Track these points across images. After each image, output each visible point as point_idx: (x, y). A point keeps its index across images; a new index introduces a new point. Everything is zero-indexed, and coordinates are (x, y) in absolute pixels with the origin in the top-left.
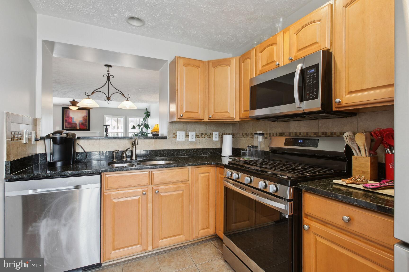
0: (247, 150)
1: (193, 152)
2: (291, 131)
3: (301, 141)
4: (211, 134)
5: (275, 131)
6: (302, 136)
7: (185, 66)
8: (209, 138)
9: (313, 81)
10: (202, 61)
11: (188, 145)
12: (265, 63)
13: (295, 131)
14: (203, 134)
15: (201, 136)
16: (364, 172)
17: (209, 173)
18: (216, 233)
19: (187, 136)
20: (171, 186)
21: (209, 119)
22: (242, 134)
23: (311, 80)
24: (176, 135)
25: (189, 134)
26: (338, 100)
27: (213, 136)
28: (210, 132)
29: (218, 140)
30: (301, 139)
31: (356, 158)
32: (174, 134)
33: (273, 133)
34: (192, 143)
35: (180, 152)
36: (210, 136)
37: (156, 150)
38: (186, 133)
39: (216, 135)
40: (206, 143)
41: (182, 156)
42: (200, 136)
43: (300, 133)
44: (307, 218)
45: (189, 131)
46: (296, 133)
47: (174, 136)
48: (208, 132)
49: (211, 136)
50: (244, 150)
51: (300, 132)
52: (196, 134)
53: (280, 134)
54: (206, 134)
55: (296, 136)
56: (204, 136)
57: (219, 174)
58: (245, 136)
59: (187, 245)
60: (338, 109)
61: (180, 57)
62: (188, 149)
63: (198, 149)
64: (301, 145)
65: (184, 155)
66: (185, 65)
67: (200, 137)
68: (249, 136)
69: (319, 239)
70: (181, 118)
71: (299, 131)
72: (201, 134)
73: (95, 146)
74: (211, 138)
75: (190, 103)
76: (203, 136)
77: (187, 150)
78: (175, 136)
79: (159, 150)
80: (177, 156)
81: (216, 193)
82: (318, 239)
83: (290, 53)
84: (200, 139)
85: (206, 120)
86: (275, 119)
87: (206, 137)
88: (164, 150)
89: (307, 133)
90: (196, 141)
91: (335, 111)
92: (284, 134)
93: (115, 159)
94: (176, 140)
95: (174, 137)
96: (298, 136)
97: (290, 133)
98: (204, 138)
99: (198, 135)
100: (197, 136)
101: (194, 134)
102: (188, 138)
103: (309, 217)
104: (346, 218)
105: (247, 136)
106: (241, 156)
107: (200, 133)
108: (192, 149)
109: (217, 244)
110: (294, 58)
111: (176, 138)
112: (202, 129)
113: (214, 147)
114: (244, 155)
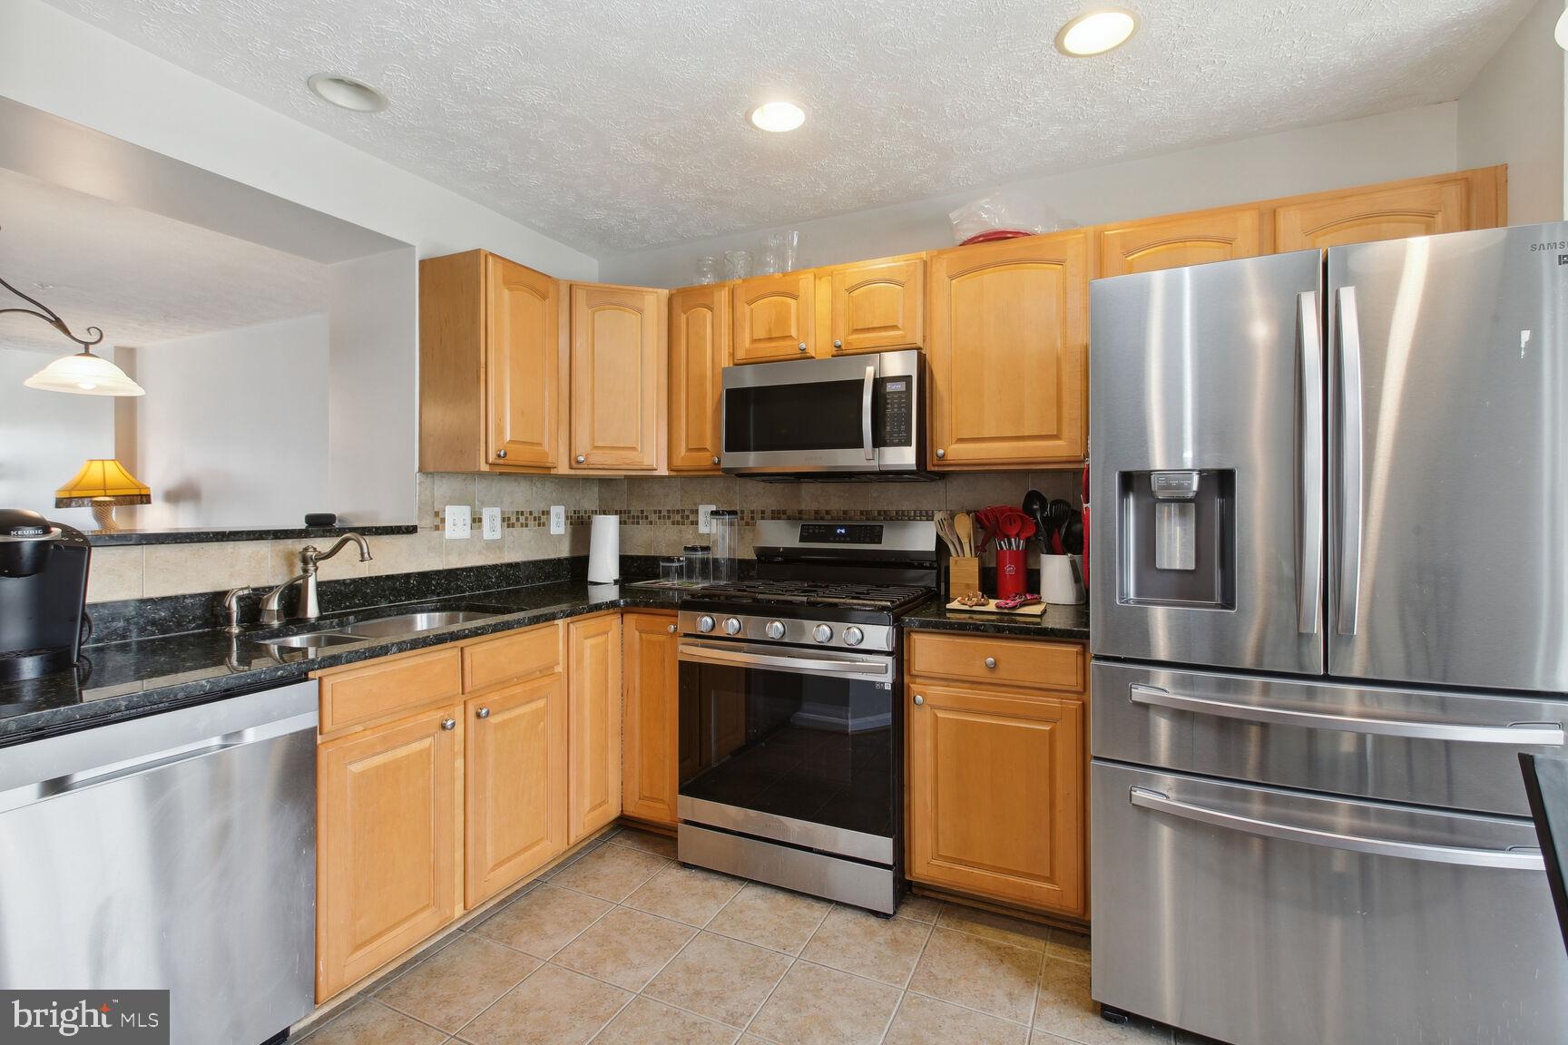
0: (679, 560)
1: (497, 578)
2: (803, 507)
3: (843, 531)
4: (543, 513)
5: (757, 505)
6: (833, 519)
7: (510, 290)
8: (539, 525)
9: (900, 408)
10: (550, 277)
11: (480, 553)
12: (763, 335)
13: (815, 506)
14: (522, 513)
15: (518, 519)
16: (968, 586)
17: (607, 633)
18: (622, 811)
19: (477, 520)
20: (518, 690)
21: (571, 468)
22: (642, 512)
23: (896, 406)
24: (443, 520)
25: (481, 514)
26: (941, 452)
27: (549, 520)
28: (543, 507)
29: (563, 533)
30: (841, 527)
31: (956, 562)
32: (437, 514)
33: (752, 512)
34: (492, 545)
35: (458, 579)
36: (541, 519)
37: (378, 578)
38: (473, 512)
39: (558, 516)
40: (532, 542)
41: (464, 592)
42: (513, 520)
43: (828, 512)
44: (915, 683)
45: (483, 504)
46: (817, 512)
47: (437, 521)
48: (537, 507)
49: (544, 518)
50: (670, 559)
51: (828, 508)
52: (503, 513)
53: (773, 512)
54: (531, 513)
55: (816, 519)
56: (527, 519)
57: (637, 633)
58: (653, 517)
59: (545, 874)
60: (936, 469)
61: (491, 254)
62: (481, 567)
63: (510, 565)
64: (842, 539)
65: (472, 589)
66: (508, 282)
67: (513, 526)
68: (669, 518)
69: (941, 714)
70: (501, 461)
71: (823, 508)
72: (517, 512)
73: (120, 576)
74: (544, 525)
75: (523, 413)
76: (524, 521)
77: (480, 572)
78: (439, 526)
79: (389, 577)
80: (450, 593)
81: (625, 692)
82: (939, 715)
83: (833, 331)
84: (516, 531)
85: (563, 469)
86: (792, 478)
87: (531, 523)
88: (408, 576)
89: (845, 512)
90: (503, 537)
91: (931, 472)
92: (784, 512)
93: (235, 624)
94: (442, 536)
95: (437, 528)
96: (822, 519)
97: (800, 512)
98: (527, 526)
99: (509, 519)
100: (507, 521)
101: (497, 512)
102: (480, 527)
103: (918, 680)
104: (991, 660)
105: (659, 518)
106: (659, 578)
107: (513, 513)
108: (495, 567)
109: (630, 842)
110: (846, 346)
111: (444, 529)
112: (520, 495)
113: (553, 556)
114: (667, 574)
